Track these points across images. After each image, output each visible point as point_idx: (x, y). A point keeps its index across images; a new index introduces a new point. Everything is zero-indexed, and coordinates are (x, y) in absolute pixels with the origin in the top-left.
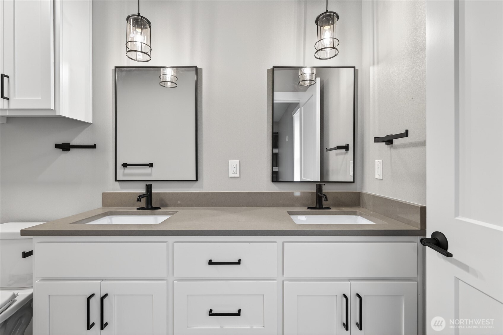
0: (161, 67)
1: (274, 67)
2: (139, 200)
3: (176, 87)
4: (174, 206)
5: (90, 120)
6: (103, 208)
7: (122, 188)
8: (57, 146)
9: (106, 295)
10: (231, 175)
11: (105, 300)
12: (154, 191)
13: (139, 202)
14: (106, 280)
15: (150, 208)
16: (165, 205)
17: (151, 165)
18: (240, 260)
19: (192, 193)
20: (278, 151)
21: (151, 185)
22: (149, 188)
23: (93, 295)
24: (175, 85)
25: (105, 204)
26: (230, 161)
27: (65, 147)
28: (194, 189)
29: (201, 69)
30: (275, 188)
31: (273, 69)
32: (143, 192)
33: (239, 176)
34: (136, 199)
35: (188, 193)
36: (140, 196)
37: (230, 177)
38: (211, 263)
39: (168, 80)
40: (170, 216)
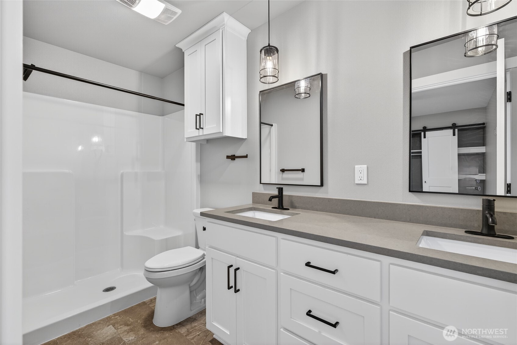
0: (295, 82)
1: (411, 48)
2: (270, 200)
3: (310, 96)
4: (302, 209)
5: (245, 137)
6: (253, 204)
7: (265, 189)
8: (228, 157)
9: (238, 269)
10: (357, 182)
11: (237, 271)
12: (285, 193)
13: (270, 202)
14: (239, 257)
15: (281, 208)
16: (294, 207)
17: (303, 170)
18: (336, 270)
19: (316, 198)
20: (486, 150)
21: (282, 188)
22: (281, 190)
23: (232, 266)
24: (308, 95)
25: (254, 202)
26: (356, 166)
27: (233, 158)
28: (319, 194)
29: (327, 74)
30: (414, 200)
31: (411, 50)
32: (275, 193)
33: (366, 183)
34: (268, 200)
35: (313, 198)
36: (271, 197)
37: (356, 184)
38: (308, 264)
39: (302, 92)
40: (289, 216)
